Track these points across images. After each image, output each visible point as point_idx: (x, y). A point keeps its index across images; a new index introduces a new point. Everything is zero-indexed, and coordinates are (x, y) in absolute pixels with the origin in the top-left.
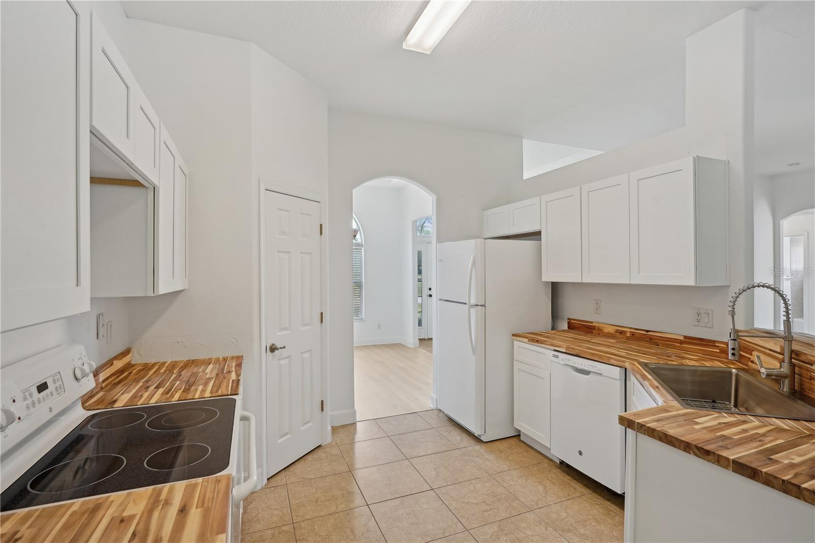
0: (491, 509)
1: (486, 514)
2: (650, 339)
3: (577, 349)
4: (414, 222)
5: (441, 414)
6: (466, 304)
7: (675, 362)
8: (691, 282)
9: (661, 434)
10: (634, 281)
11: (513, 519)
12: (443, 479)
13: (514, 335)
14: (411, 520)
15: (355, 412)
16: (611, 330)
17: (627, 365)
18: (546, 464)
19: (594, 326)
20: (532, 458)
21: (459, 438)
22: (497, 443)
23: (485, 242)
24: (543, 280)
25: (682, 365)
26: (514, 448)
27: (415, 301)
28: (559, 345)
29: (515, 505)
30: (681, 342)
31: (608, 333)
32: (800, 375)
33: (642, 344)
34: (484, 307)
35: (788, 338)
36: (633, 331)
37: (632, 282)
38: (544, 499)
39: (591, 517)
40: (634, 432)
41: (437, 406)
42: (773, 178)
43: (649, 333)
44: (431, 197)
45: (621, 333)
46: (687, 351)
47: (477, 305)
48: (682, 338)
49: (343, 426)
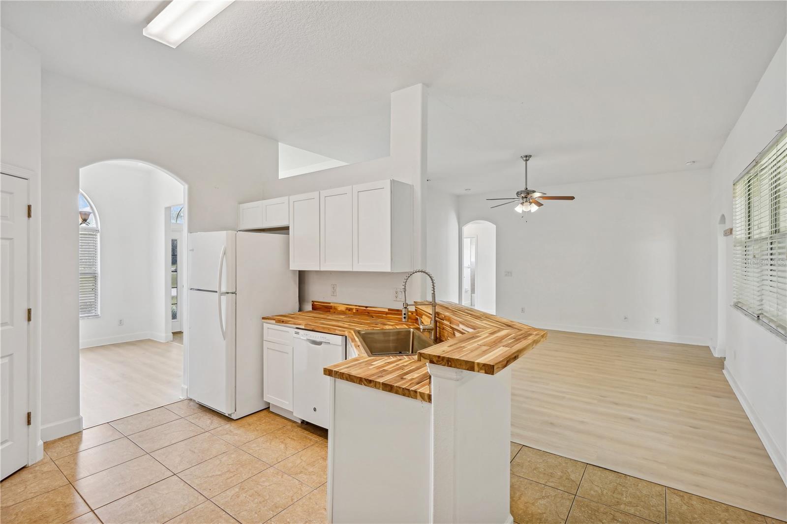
0: (234, 476)
1: (229, 481)
2: (368, 313)
3: (313, 325)
4: (168, 209)
5: (192, 403)
6: (216, 292)
7: (379, 328)
8: (389, 270)
9: (347, 376)
10: (355, 270)
11: (254, 478)
12: (188, 462)
13: (263, 318)
14: (147, 509)
15: (80, 421)
16: (342, 308)
17: (346, 333)
18: (289, 426)
19: (331, 306)
20: (278, 424)
21: (209, 421)
22: (247, 418)
23: (236, 234)
24: (291, 269)
25: (383, 329)
26: (263, 419)
27: (167, 292)
28: (299, 323)
29: (257, 465)
30: (387, 313)
31: (341, 311)
32: (439, 327)
33: (363, 317)
34: (235, 294)
35: (434, 304)
36: (358, 307)
37: (354, 270)
38: (284, 454)
39: (320, 458)
40: (333, 378)
41: (187, 395)
42: (458, 197)
43: (368, 309)
44: (183, 187)
45: (349, 310)
46: (389, 319)
47: (228, 293)
48: (387, 310)
49: (62, 439)
